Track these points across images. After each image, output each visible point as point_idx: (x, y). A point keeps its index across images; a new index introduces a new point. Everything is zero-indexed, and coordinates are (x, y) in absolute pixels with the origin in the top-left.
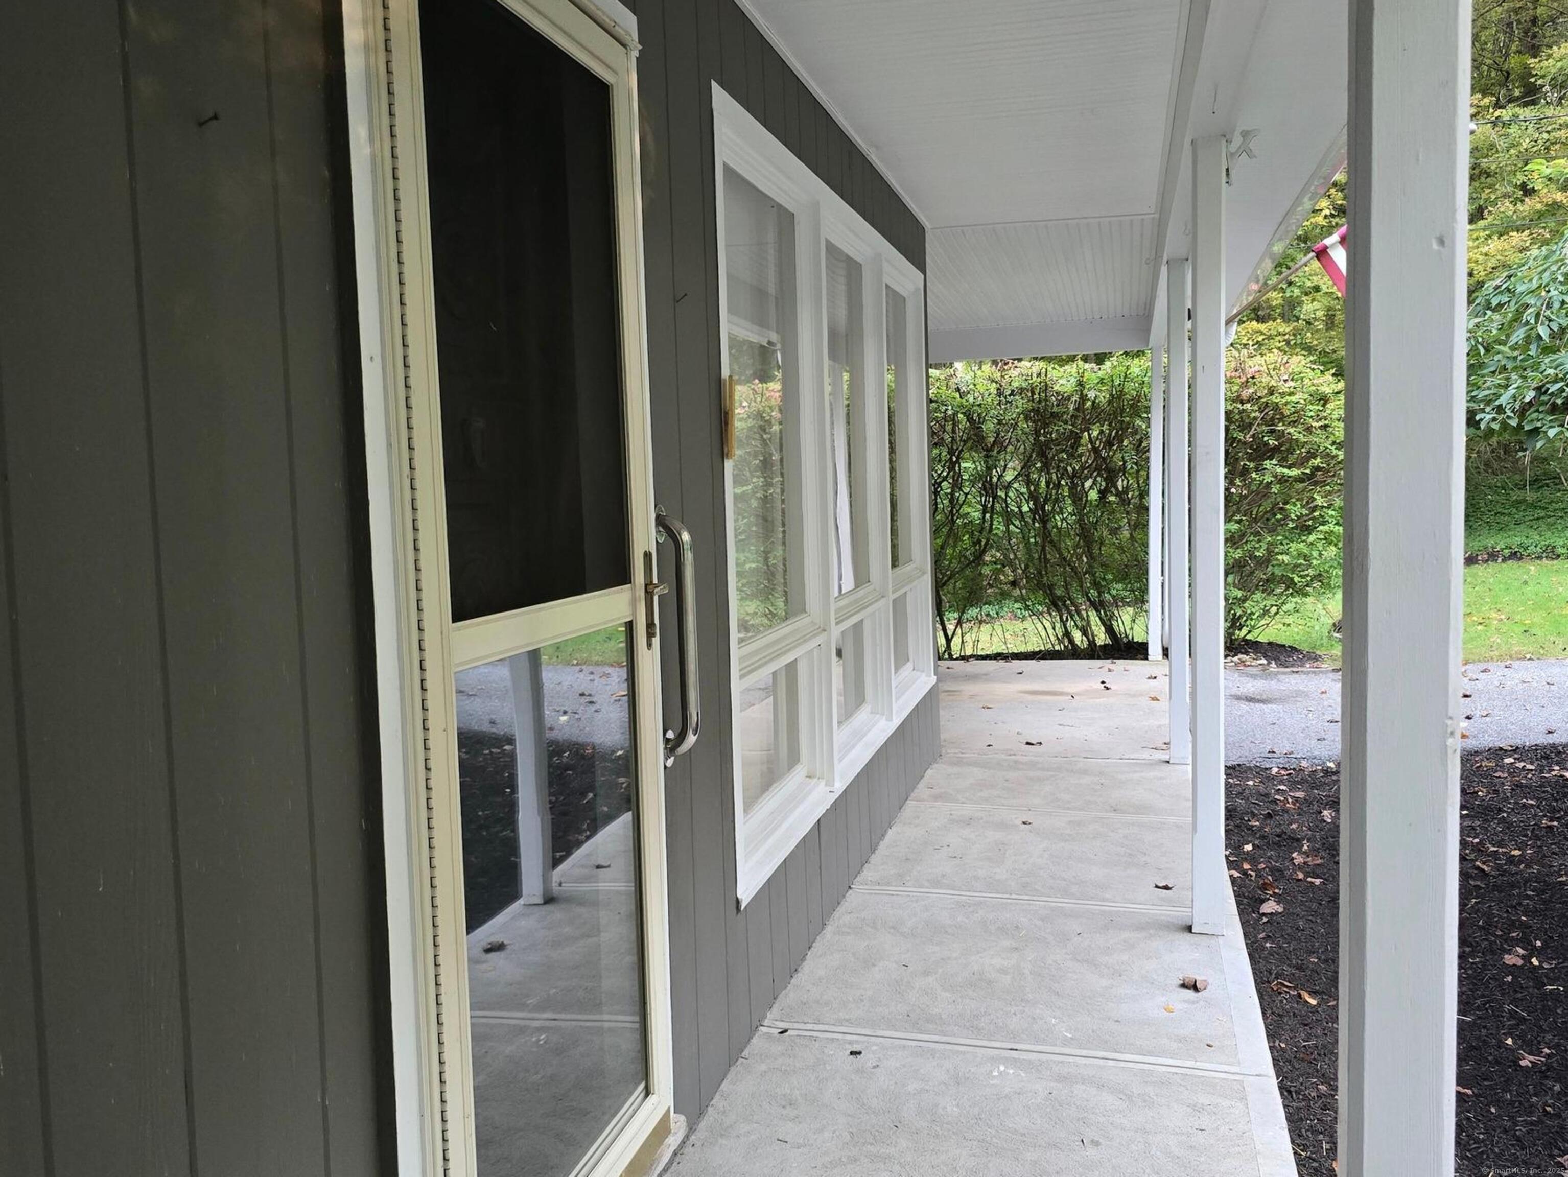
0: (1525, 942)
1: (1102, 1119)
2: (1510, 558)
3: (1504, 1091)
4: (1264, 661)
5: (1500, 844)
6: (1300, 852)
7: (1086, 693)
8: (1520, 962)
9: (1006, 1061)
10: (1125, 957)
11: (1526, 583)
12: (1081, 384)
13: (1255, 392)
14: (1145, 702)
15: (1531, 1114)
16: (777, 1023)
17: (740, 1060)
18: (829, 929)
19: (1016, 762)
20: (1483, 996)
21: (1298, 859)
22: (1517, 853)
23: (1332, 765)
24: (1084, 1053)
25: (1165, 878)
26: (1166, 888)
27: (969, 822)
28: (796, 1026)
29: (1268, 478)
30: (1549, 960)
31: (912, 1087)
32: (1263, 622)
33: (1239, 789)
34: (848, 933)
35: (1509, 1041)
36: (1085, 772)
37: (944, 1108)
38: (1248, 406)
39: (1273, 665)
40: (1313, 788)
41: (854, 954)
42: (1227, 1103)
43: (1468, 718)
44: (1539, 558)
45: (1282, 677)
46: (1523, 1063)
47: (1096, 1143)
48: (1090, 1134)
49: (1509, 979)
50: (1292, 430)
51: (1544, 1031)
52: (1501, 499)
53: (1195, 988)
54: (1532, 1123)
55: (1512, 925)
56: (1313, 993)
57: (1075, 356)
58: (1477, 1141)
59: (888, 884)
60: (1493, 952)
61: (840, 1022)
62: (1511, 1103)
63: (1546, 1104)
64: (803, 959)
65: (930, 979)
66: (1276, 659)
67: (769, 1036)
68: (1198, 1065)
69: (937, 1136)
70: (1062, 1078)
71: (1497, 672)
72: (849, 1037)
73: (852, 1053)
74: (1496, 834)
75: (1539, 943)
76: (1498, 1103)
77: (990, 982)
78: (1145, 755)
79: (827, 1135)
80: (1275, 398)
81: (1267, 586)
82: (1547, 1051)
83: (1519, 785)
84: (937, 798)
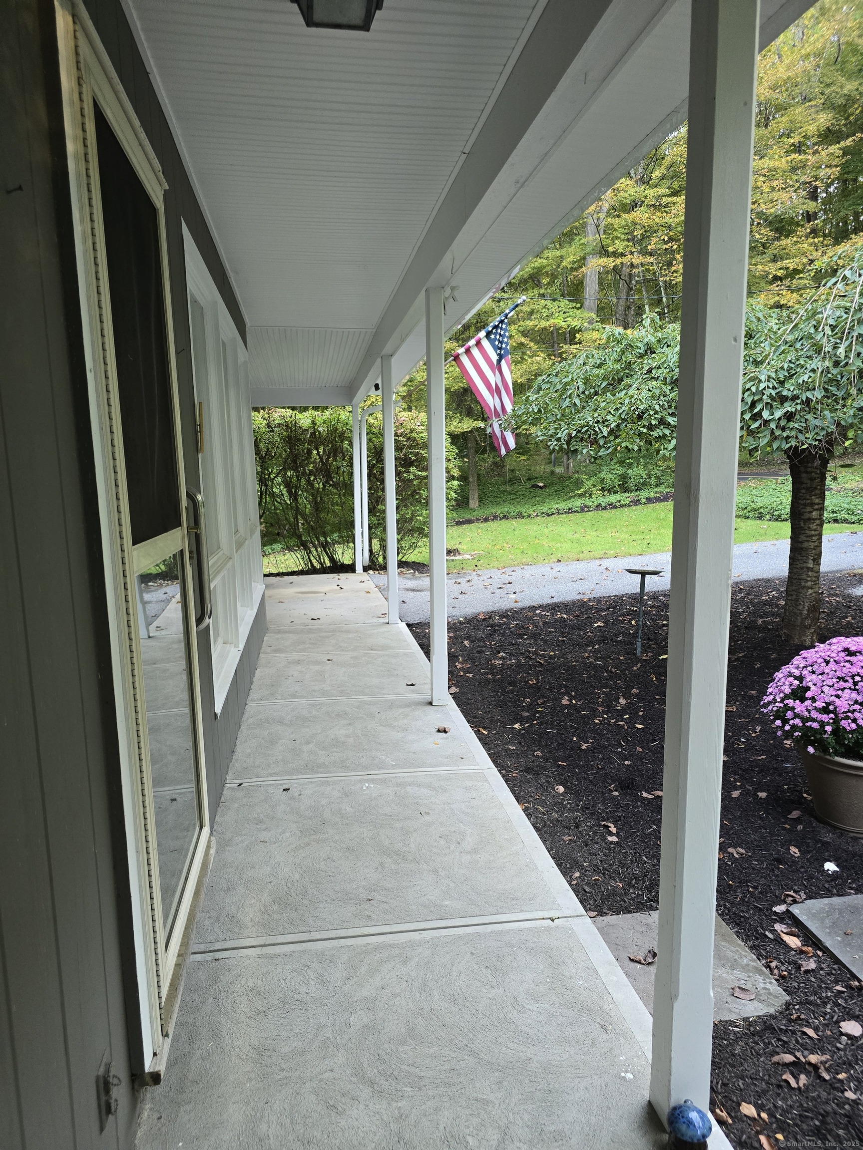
0: (568, 694)
1: (426, 801)
2: (503, 518)
3: (579, 761)
4: (412, 571)
5: (544, 650)
6: (459, 663)
7: (330, 591)
8: (568, 703)
9: (367, 781)
10: (405, 721)
11: (514, 529)
12: (314, 423)
13: (404, 431)
14: (363, 594)
15: (592, 770)
16: (235, 781)
17: (221, 804)
18: (243, 727)
19: (310, 629)
20: (557, 720)
21: (459, 666)
22: (552, 653)
23: (462, 619)
24: (405, 770)
25: (409, 680)
26: (412, 685)
27: (298, 662)
28: (246, 781)
29: (412, 477)
30: (579, 700)
31: (324, 802)
32: (410, 551)
33: (423, 634)
34: (256, 728)
35: (575, 739)
36: (348, 632)
37: (345, 810)
38: (401, 438)
39: (417, 573)
40: (456, 631)
41: (263, 738)
42: (480, 784)
43: (515, 593)
44: (516, 518)
45: (423, 579)
46: (583, 748)
47: (428, 813)
48: (423, 810)
49: (566, 711)
50: (422, 452)
51: (586, 732)
52: (496, 489)
53: (445, 731)
54: (594, 773)
55: (561, 686)
56: (484, 729)
57: (309, 407)
58: (575, 785)
59: (267, 699)
60: (556, 700)
61: (271, 775)
62: (584, 766)
63: (598, 765)
64: (235, 745)
65: (311, 746)
66: (418, 570)
67: (233, 788)
68: (460, 768)
69: (347, 824)
70: (399, 785)
71: (519, 572)
72: (278, 782)
73: (284, 790)
74: (541, 646)
75: (573, 693)
76: (578, 767)
77: (343, 743)
78: (376, 620)
79: (288, 834)
80: (414, 435)
81: (411, 531)
82: (591, 741)
83: (545, 623)
84: (276, 651)
